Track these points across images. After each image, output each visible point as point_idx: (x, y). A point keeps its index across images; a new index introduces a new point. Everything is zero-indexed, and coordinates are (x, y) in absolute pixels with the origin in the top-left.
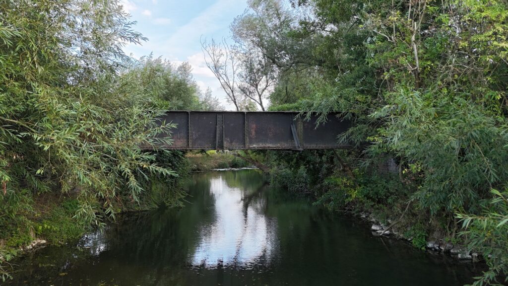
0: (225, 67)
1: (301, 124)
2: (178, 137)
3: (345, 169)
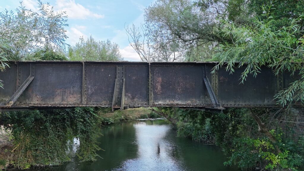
0: (143, 45)
1: (216, 77)
2: (71, 92)
3: (263, 130)
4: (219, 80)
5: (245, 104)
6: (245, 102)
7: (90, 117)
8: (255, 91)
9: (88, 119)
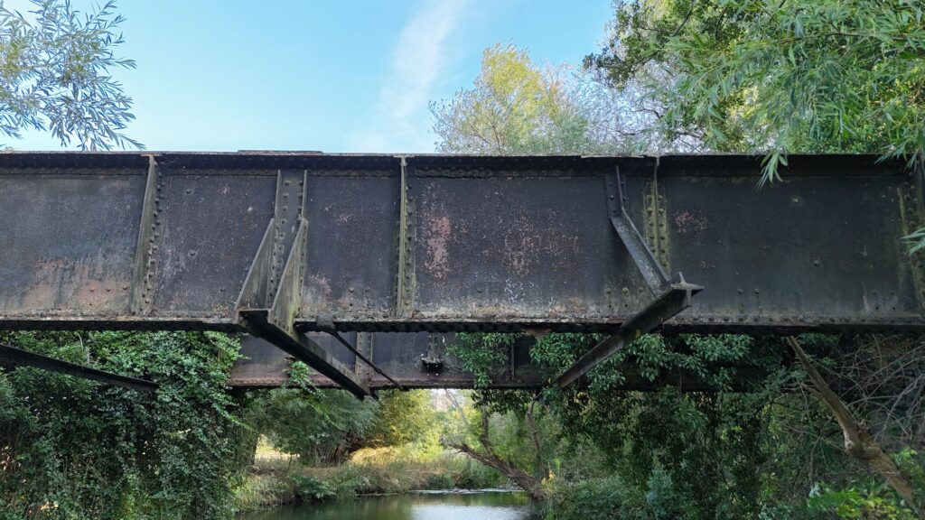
1: (661, 213)
2: (94, 271)
3: (865, 448)
4: (673, 226)
5: (782, 315)
6: (782, 308)
7: (212, 425)
8: (816, 265)
9: (205, 432)
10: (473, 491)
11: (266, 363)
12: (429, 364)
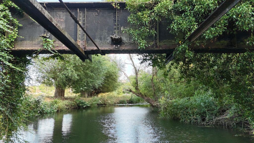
10: (132, 104)
11: (32, 40)
12: (115, 39)
